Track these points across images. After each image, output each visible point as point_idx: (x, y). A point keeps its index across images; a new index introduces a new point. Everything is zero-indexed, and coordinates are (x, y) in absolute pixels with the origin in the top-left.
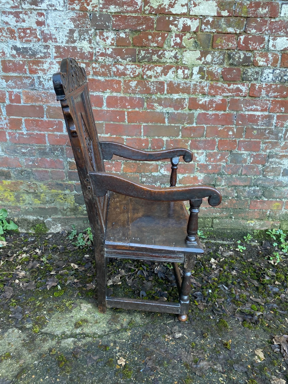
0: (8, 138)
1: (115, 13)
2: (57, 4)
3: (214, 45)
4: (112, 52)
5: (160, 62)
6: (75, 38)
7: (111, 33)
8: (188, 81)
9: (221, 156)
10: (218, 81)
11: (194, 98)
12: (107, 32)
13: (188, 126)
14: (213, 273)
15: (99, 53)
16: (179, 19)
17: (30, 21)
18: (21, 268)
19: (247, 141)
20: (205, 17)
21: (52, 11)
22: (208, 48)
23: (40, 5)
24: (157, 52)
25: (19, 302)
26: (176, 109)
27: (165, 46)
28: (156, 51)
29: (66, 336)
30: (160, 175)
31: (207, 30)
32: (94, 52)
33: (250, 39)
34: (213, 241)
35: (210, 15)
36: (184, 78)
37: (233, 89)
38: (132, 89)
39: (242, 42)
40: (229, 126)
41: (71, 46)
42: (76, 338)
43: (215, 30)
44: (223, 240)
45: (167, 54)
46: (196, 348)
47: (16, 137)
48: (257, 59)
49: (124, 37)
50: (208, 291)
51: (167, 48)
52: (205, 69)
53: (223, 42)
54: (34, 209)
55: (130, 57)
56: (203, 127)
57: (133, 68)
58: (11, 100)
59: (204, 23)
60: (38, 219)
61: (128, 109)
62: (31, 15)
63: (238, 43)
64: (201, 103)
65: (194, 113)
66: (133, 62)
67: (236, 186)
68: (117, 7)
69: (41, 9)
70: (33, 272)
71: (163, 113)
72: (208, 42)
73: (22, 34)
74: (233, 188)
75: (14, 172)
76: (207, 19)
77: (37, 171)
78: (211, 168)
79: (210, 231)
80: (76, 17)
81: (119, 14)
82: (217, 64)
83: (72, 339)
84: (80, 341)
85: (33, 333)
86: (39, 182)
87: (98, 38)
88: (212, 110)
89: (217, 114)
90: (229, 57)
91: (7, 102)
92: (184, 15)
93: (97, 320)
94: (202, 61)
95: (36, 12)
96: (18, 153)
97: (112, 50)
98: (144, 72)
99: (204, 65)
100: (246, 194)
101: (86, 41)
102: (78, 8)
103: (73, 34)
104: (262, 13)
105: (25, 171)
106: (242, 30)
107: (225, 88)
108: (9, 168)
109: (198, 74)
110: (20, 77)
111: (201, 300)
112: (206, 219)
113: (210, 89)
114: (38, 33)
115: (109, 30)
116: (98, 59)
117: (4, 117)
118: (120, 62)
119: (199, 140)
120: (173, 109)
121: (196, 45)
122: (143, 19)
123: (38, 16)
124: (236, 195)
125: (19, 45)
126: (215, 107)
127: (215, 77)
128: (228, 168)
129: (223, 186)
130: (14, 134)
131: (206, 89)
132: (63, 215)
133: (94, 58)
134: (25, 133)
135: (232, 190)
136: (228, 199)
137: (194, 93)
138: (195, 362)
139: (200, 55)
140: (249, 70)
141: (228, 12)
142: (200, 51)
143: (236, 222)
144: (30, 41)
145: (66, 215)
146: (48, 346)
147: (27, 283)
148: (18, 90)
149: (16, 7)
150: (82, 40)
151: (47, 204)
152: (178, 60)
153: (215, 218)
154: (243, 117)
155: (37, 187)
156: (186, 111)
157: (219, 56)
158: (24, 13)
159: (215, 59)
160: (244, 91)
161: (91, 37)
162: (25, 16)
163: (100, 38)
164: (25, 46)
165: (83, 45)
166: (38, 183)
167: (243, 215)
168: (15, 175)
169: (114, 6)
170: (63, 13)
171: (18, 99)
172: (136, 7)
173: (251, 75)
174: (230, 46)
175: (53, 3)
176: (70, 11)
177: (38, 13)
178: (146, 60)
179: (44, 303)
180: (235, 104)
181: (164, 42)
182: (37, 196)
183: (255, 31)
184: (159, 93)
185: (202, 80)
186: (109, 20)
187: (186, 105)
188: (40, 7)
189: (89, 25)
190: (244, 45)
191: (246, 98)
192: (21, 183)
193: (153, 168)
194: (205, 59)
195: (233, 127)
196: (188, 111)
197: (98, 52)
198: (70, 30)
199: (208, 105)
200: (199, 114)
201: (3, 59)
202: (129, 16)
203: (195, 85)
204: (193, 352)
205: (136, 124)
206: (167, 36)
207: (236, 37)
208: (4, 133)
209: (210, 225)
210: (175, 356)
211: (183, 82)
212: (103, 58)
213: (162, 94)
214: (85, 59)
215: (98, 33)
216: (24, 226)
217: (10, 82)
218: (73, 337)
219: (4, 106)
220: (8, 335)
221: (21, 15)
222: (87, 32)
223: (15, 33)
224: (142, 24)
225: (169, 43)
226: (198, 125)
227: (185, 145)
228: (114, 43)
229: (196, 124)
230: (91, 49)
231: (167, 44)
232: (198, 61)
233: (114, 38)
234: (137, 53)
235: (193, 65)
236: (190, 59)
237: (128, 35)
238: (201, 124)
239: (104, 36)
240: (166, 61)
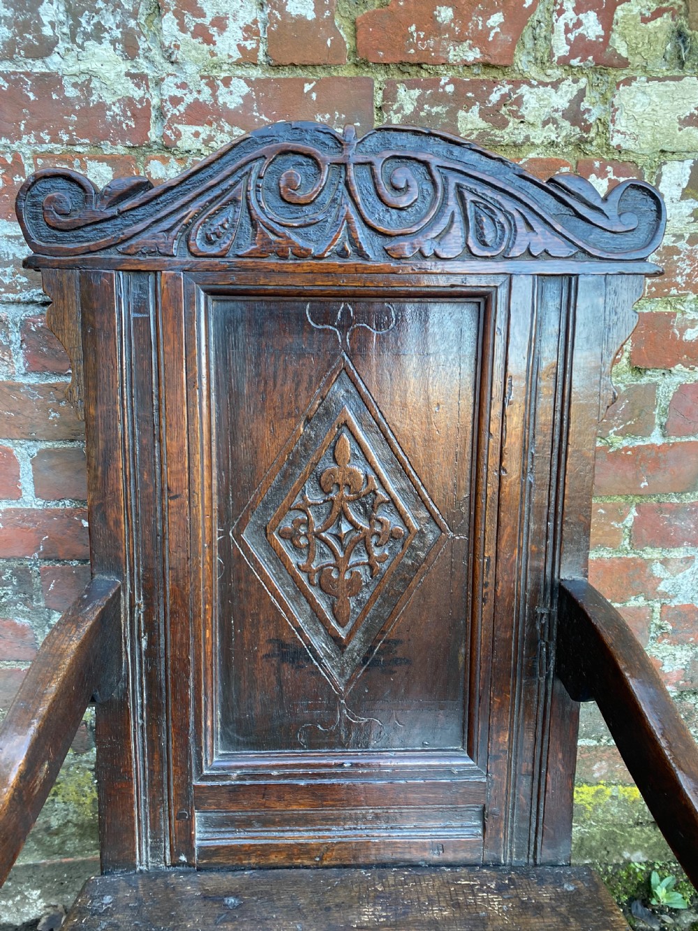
4: (246, 98)
6: (47, 31)
11: (659, 315)
13: (625, 443)
15: (182, 108)
24: (481, 90)
27: (522, 61)
28: (474, 85)
32: (155, 101)
41: (28, 74)
49: (311, 16)
51: (533, 72)
64: (691, 335)
65: (656, 385)
87: (169, 23)
97: (246, 89)
101: (106, 44)
103: (34, 10)
109: (686, 196)
116: (178, 135)
119: (678, 506)
121: (683, 52)
132: (49, 852)
133: (154, 134)
137: (660, 292)
145: (61, 851)
150: (87, 36)
152: (587, 129)
156: (619, 377)
161: (132, 23)
163: (183, 28)
165: (93, 65)
181: (517, 39)
196: (629, 378)
197: (175, 101)
200: (683, 388)
206: (533, 8)
212: (204, 131)
214: (105, 137)
225: (541, 42)
226: (673, 440)
227: (607, 529)
228: (257, 50)
229: (664, 436)
230: (138, 86)
231: (535, 50)
232: (688, 134)
233: (255, 22)
234: (378, 100)
235: (663, 151)
236: (647, 123)
237: (329, 7)
238: (687, 435)
239: (204, 16)
240: (527, 138)
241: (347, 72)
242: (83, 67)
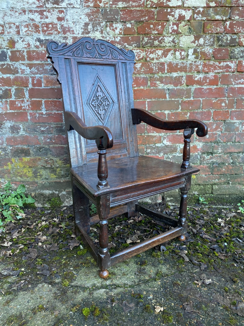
0: (29, 118)
1: (122, 8)
2: (75, 3)
3: (205, 30)
4: (120, 40)
5: (160, 47)
6: (89, 30)
7: (119, 24)
8: (184, 61)
9: (216, 126)
10: (209, 60)
11: (190, 75)
12: (116, 24)
13: (186, 100)
14: (223, 229)
16: (175, 10)
17: (52, 18)
18: (42, 234)
19: (238, 111)
20: (196, 8)
21: (71, 9)
22: (200, 33)
23: (61, 4)
24: (158, 38)
25: (45, 261)
26: (176, 85)
27: (164, 33)
28: (157, 37)
29: (96, 287)
30: (164, 145)
31: (198, 19)
33: (235, 24)
34: (214, 207)
35: (200, 6)
36: (181, 59)
37: (223, 66)
38: (138, 70)
39: (228, 26)
40: (222, 98)
42: (107, 289)
43: (205, 18)
44: (223, 205)
45: (166, 39)
46: (230, 292)
47: (36, 117)
48: (241, 40)
49: (130, 27)
50: (224, 244)
51: (166, 35)
52: (198, 50)
53: (213, 28)
54: (50, 183)
55: (135, 43)
56: (200, 100)
57: (138, 52)
58: (33, 85)
59: (196, 13)
60: (54, 193)
61: (134, 87)
62: (54, 13)
63: (225, 28)
64: (196, 79)
65: (191, 88)
66: (138, 47)
67: (230, 153)
68: (124, 3)
69: (62, 8)
70: (53, 236)
71: (164, 89)
72: (200, 28)
73: (45, 28)
74: (228, 155)
75: (33, 149)
76: (198, 10)
77: (54, 147)
78: (208, 137)
79: (211, 197)
80: (90, 12)
81: (126, 9)
82: (209, 45)
83: (104, 290)
84: (112, 291)
85: (64, 287)
86: (56, 157)
87: (108, 28)
88: (207, 85)
89: (211, 88)
90: (218, 40)
91: (30, 86)
92: (179, 7)
93: (124, 273)
94: (196, 44)
95: (57, 10)
96: (37, 131)
97: (120, 38)
98: (147, 56)
99: (198, 47)
100: (240, 160)
101: (98, 32)
102: (92, 5)
103: (87, 27)
104: (242, 3)
105: (43, 147)
106: (227, 17)
107: (216, 66)
108: (29, 146)
109: (193, 55)
110: (42, 64)
111: (220, 252)
112: (207, 186)
113: (204, 67)
114: (59, 27)
115: (117, 22)
117: (27, 99)
118: (127, 47)
119: (197, 112)
120: (173, 85)
121: (190, 31)
122: (146, 12)
123: (59, 13)
124: (232, 161)
125: (42, 37)
126: (209, 83)
127: (208, 57)
128: (223, 137)
129: (219, 153)
130: (35, 114)
131: (200, 67)
134: (44, 113)
135: (228, 157)
136: (225, 165)
137: (190, 71)
138: (233, 305)
139: (194, 39)
140: (236, 50)
141: (215, 3)
142: (194, 36)
143: (233, 187)
144: (52, 34)
146: (81, 297)
147: (49, 245)
148: (40, 76)
149: (41, 7)
150: (95, 31)
151: (63, 179)
152: (176, 44)
153: (215, 184)
154: (233, 90)
155: (53, 162)
156: (184, 87)
157: (210, 39)
158: (47, 11)
159: (207, 42)
160: (232, 67)
161: (102, 29)
162: (48, 14)
163: (110, 29)
164: (47, 38)
165: (96, 35)
166: (55, 159)
167: (239, 180)
168: (34, 152)
169: (122, 3)
170: (80, 10)
171: (39, 83)
172: (140, 3)
173: (238, 54)
174: (218, 31)
175: (72, 2)
176: (85, 8)
177: (59, 11)
178: (149, 45)
179: (69, 261)
180: (225, 79)
181: (163, 30)
182: (53, 170)
183: (238, 17)
184: (160, 73)
185: (196, 60)
186: (118, 14)
187: (184, 82)
188: (61, 5)
189: (101, 18)
190: (230, 29)
191: (234, 73)
192: (39, 159)
193: (157, 140)
194: (198, 42)
195: (225, 99)
196: (186, 87)
197: (109, 40)
198: (85, 23)
199: (203, 81)
200: (196, 89)
201: (28, 50)
202: (134, 10)
203: (191, 64)
204: (228, 296)
205: (141, 100)
206: (166, 25)
207: (223, 23)
208: (26, 113)
209: (210, 192)
210: (211, 300)
211: (181, 62)
213: (163, 73)
215: (109, 25)
216: (40, 200)
217: (33, 69)
218: (103, 288)
219: (27, 90)
220: (38, 290)
221: (45, 13)
222: (99, 24)
223: (39, 28)
224: (145, 16)
225: (167, 30)
226: (195, 99)
227: (184, 117)
228: (122, 32)
229: (193, 98)
230: (103, 38)
231: (166, 31)
232: (192, 44)
233: (122, 28)
234: (141, 40)
235: (188, 47)
236: (185, 43)
237: (133, 25)
238: (198, 98)
239: (114, 27)
240: (166, 45)
241: (136, 35)
242: (94, 35)
